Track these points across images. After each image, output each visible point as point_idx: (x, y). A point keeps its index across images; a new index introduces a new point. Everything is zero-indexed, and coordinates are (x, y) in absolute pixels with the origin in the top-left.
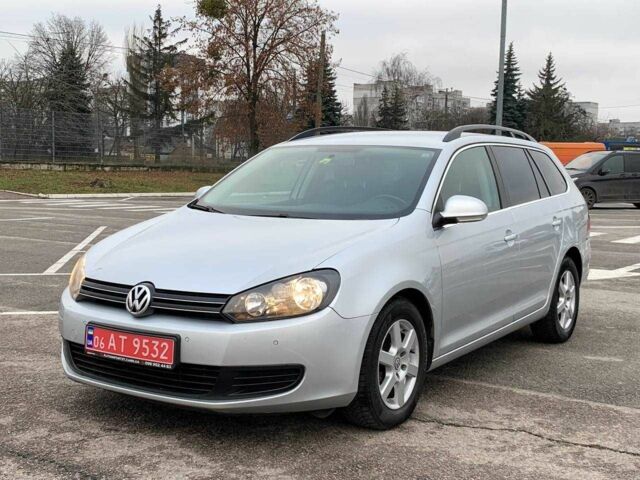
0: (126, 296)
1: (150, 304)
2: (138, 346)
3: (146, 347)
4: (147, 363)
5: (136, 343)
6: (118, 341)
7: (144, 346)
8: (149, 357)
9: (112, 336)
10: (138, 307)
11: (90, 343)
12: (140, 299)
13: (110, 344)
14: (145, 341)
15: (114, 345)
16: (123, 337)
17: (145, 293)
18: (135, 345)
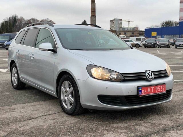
7: (159, 88)
8: (160, 91)
9: (149, 88)
18: (156, 89)
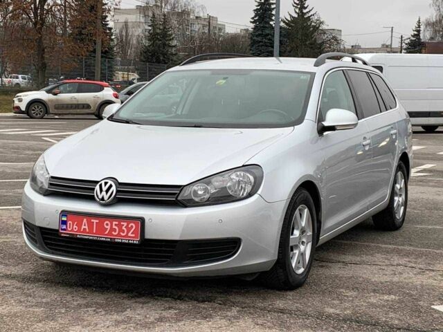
0: (94, 189)
1: (116, 195)
2: (108, 227)
3: (116, 228)
4: (116, 240)
5: (107, 225)
6: (90, 225)
7: (114, 227)
8: (119, 235)
9: (85, 220)
10: (106, 198)
11: (64, 227)
12: (107, 191)
13: (83, 227)
14: (114, 223)
15: (86, 227)
16: (95, 221)
17: (111, 186)
18: (106, 227)
